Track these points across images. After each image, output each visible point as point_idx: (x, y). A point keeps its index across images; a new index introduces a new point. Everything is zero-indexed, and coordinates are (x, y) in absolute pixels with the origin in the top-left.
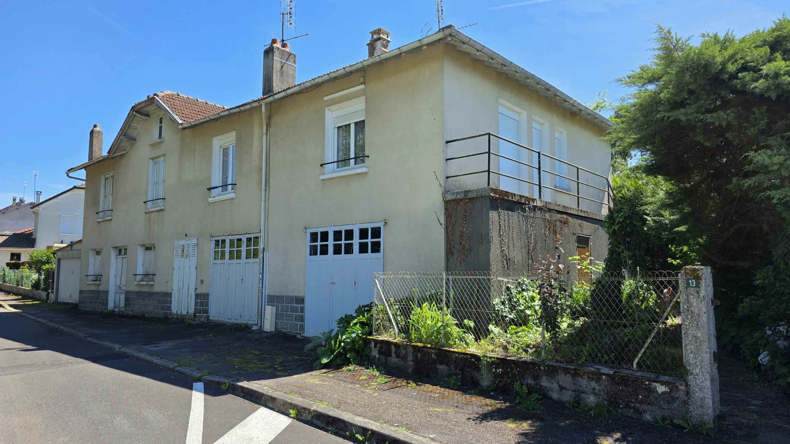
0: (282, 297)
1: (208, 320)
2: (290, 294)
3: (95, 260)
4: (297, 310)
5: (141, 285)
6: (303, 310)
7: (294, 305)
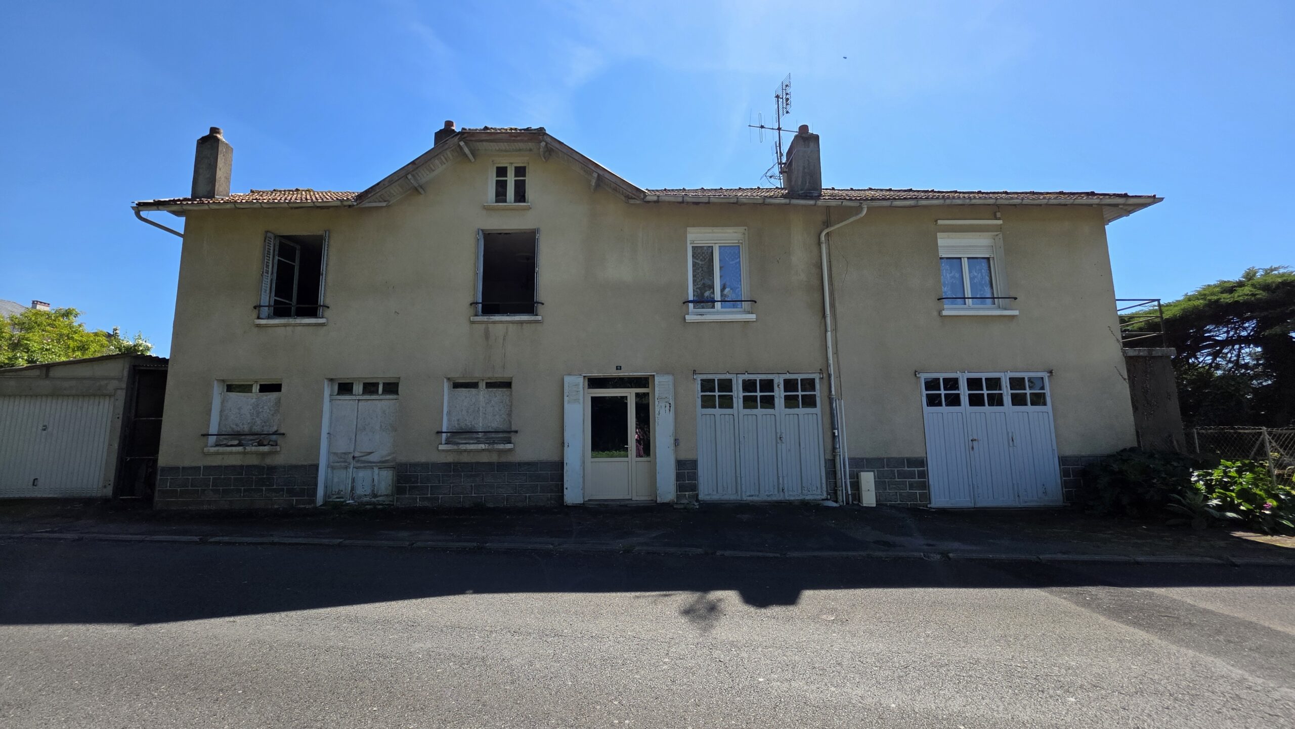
0: (880, 460)
1: (697, 500)
2: (895, 455)
3: (223, 403)
4: (911, 475)
5: (465, 451)
6: (923, 474)
7: (906, 469)
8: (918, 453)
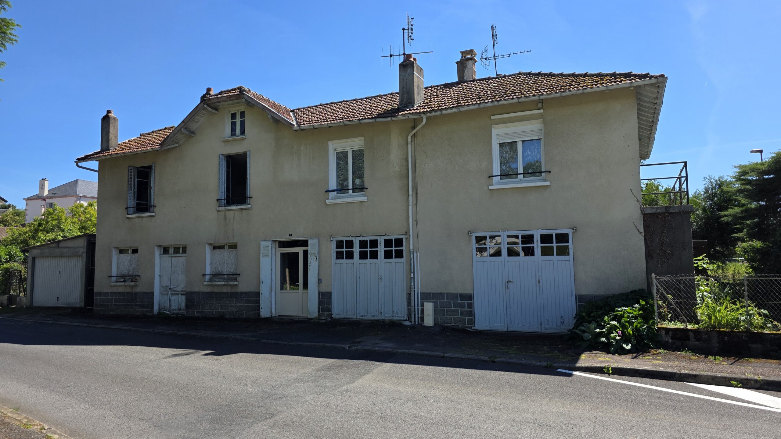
0: (442, 294)
1: (331, 318)
2: (453, 291)
3: (118, 259)
4: (462, 306)
5: (216, 285)
6: (471, 306)
7: (459, 301)
8: (467, 290)
